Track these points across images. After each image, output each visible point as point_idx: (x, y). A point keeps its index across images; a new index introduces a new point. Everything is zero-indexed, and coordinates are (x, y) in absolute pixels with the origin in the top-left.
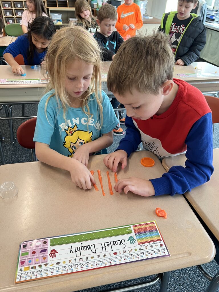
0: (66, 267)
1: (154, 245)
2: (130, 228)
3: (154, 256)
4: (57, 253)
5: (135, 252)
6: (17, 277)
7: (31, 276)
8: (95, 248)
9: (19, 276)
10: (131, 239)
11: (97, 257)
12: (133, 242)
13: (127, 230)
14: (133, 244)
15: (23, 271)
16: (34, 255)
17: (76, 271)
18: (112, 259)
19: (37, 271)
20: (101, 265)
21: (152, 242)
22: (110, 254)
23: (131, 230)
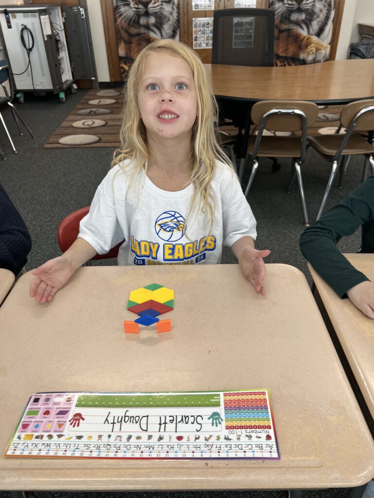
0: (91, 446)
1: (254, 435)
2: (218, 397)
3: (249, 455)
4: (83, 419)
5: (217, 441)
6: (11, 447)
7: (32, 450)
8: (148, 423)
9: (13, 447)
10: (215, 417)
11: (147, 438)
12: (218, 422)
13: (211, 400)
14: (217, 426)
15: (22, 440)
16: (45, 417)
17: (105, 456)
18: (172, 446)
19: (43, 444)
20: (150, 454)
21: (252, 428)
22: (170, 438)
23: (219, 402)
